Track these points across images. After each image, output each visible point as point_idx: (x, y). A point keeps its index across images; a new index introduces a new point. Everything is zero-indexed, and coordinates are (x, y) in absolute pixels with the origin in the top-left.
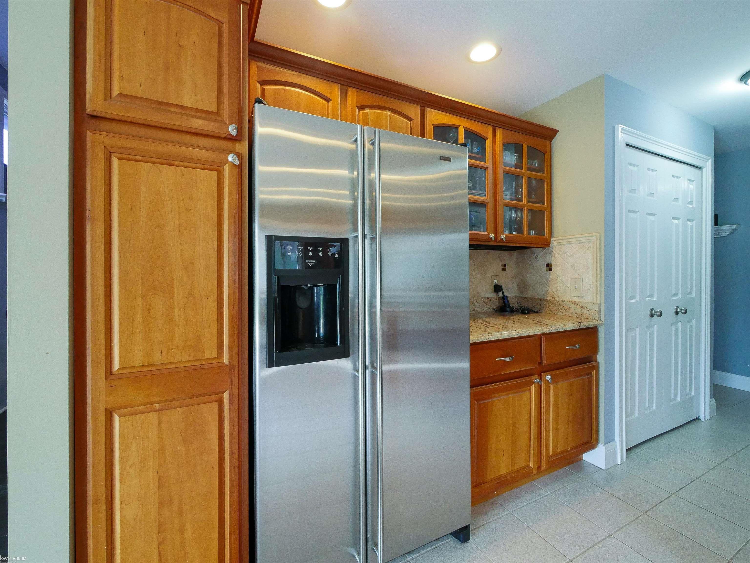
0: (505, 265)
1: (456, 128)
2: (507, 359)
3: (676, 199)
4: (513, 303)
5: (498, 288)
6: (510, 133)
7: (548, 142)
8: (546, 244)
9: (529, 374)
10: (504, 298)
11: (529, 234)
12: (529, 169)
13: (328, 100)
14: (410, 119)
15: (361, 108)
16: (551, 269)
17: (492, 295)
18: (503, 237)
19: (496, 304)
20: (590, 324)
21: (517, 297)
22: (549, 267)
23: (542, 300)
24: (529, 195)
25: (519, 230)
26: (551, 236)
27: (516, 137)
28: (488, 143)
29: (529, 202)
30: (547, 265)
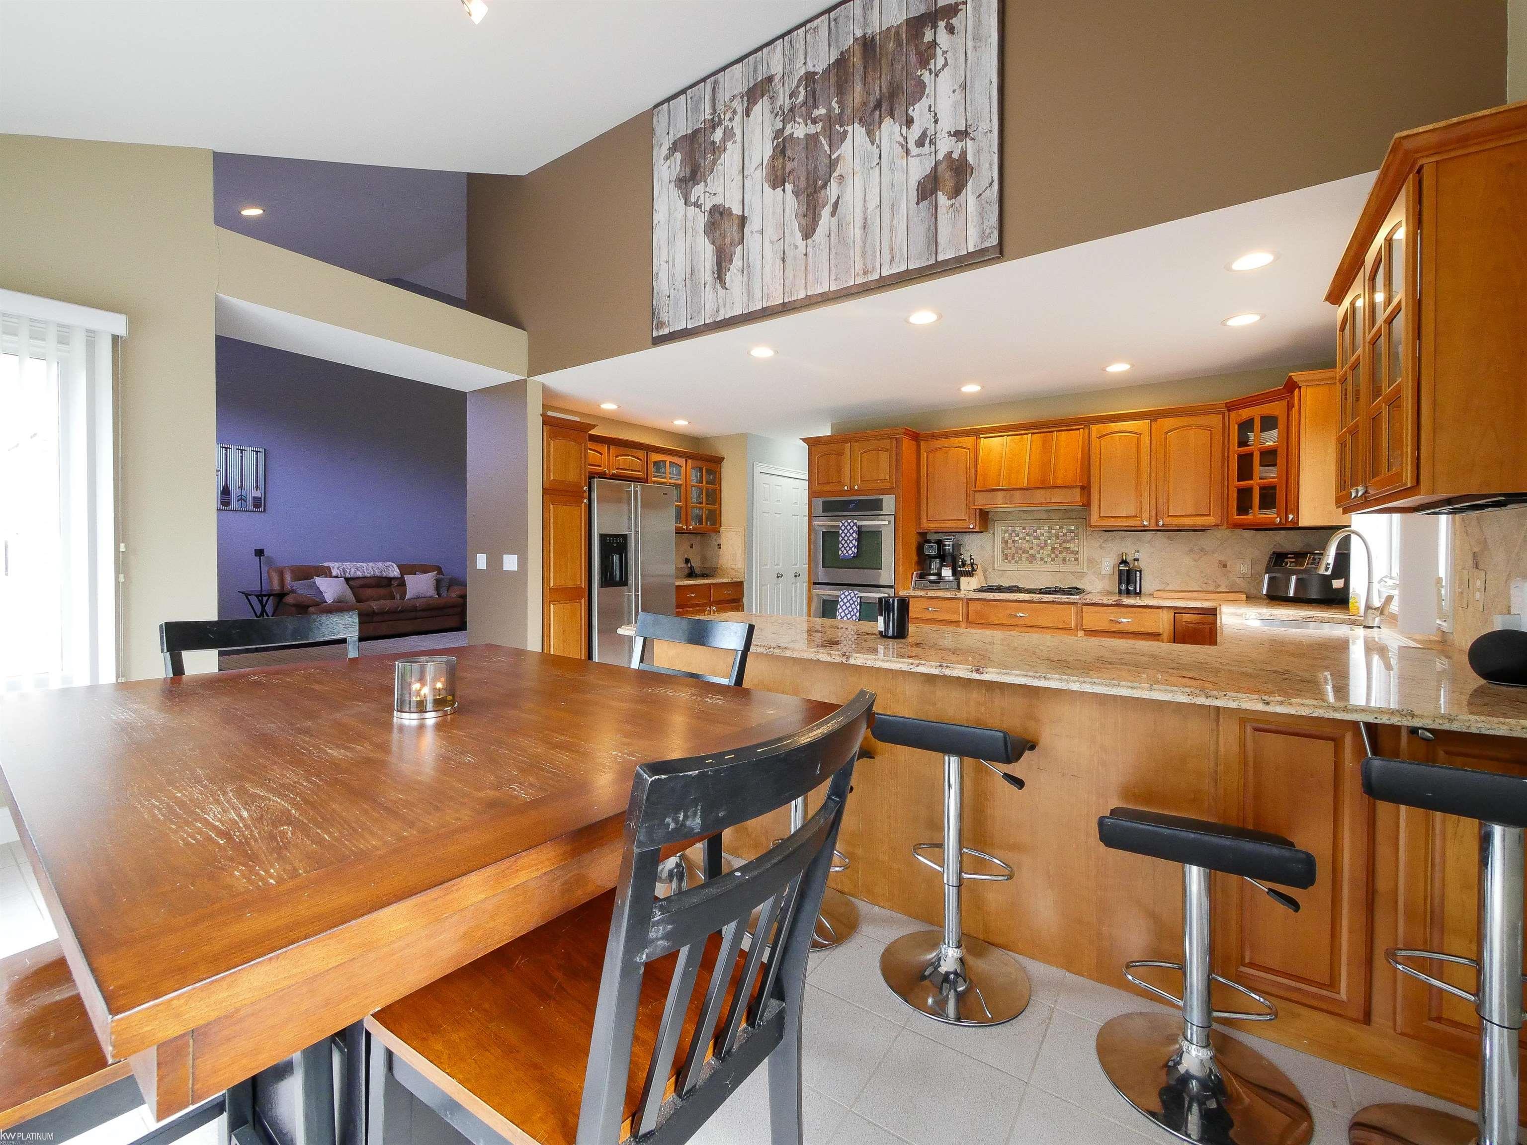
0: (692, 544)
1: (665, 461)
2: (693, 595)
3: (796, 503)
4: (697, 571)
5: (687, 561)
6: (695, 462)
7: (719, 465)
8: (717, 531)
9: (705, 605)
10: (691, 567)
11: (707, 524)
12: (707, 483)
13: (601, 454)
14: (641, 460)
15: (617, 456)
16: (720, 548)
17: (684, 565)
18: (691, 527)
19: (687, 571)
20: (738, 580)
21: (699, 567)
22: (719, 546)
23: (715, 568)
24: (707, 499)
25: (701, 523)
26: (720, 526)
27: (699, 464)
28: (683, 469)
29: (707, 504)
30: (718, 545)
